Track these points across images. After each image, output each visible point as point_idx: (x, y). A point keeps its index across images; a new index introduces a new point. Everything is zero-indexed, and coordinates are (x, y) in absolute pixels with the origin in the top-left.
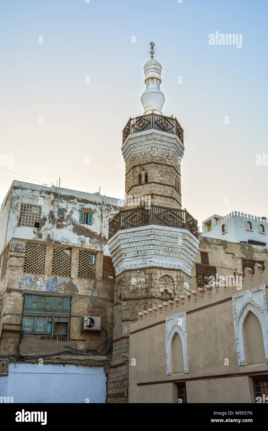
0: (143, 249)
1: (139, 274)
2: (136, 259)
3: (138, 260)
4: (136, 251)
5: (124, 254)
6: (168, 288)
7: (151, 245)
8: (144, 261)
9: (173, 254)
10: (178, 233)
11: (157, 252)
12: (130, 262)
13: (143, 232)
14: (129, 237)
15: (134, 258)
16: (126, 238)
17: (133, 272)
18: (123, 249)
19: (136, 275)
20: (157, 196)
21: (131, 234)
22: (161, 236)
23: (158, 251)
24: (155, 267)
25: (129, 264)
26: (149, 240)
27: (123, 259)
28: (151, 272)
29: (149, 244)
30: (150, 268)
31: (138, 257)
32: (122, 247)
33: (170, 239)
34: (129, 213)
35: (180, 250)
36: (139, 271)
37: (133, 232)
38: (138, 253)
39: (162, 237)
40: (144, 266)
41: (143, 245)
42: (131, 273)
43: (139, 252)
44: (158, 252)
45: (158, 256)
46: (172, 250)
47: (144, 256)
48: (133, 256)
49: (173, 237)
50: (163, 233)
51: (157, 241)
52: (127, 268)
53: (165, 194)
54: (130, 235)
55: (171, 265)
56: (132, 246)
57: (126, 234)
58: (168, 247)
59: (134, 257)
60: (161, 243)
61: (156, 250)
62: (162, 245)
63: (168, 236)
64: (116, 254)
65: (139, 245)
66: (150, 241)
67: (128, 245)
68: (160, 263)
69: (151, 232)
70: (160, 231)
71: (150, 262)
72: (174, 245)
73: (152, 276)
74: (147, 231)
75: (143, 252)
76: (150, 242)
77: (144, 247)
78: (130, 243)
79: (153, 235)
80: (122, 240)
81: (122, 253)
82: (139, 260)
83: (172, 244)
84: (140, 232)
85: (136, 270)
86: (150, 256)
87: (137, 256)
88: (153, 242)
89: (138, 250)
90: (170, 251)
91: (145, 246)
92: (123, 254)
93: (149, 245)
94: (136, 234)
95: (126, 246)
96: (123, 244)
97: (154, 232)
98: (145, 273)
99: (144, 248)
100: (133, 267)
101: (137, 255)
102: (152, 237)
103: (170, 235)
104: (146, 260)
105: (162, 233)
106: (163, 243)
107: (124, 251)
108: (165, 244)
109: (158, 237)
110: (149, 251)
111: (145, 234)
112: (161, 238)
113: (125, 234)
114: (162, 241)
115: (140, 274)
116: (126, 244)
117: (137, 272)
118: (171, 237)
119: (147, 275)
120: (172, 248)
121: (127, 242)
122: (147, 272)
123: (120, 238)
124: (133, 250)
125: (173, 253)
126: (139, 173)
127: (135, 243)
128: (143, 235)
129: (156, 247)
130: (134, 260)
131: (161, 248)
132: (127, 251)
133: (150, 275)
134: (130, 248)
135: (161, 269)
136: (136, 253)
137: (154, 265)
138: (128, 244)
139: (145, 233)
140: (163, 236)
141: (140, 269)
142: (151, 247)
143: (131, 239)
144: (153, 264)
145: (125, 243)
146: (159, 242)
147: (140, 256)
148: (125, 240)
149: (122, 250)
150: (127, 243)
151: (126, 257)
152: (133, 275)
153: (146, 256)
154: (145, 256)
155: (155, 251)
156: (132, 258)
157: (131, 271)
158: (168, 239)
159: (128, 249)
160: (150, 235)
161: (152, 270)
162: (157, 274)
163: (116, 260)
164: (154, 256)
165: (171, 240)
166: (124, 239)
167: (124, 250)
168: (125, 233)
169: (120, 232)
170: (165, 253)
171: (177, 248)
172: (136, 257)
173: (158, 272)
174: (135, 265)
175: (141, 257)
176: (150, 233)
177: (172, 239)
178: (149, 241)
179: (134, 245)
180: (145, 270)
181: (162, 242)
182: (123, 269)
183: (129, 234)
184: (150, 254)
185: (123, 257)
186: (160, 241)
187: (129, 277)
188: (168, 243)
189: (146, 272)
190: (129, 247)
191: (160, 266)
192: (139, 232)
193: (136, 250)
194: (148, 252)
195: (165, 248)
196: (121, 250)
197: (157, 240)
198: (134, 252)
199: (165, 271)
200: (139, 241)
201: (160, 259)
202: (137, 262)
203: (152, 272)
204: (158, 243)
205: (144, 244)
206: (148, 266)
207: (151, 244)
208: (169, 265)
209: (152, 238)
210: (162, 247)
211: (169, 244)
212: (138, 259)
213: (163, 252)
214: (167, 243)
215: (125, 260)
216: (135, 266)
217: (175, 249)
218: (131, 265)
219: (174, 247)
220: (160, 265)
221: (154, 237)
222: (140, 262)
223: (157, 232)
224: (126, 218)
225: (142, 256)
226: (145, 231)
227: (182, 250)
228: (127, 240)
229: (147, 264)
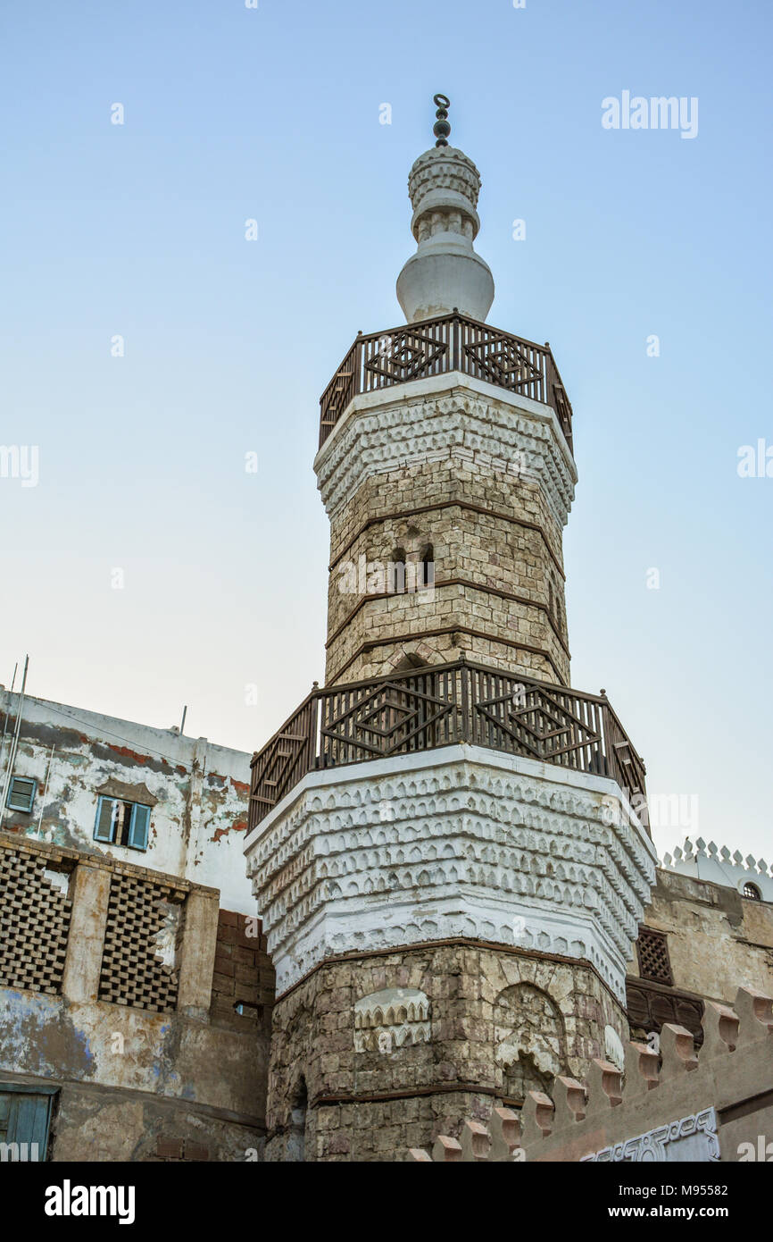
0: (416, 857)
1: (398, 973)
2: (382, 904)
3: (391, 910)
4: (382, 868)
5: (326, 883)
6: (534, 1048)
7: (454, 836)
8: (423, 914)
9: (556, 887)
10: (576, 792)
11: (482, 872)
12: (353, 918)
13: (418, 778)
14: (354, 802)
15: (372, 899)
16: (339, 809)
17: (369, 964)
18: (320, 857)
19: (382, 979)
20: (474, 639)
21: (363, 788)
22: (500, 798)
23: (487, 869)
24: (476, 940)
25: (348, 926)
26: (448, 813)
27: (323, 904)
28: (454, 961)
29: (446, 830)
30: (451, 946)
31: (392, 895)
32: (319, 847)
33: (543, 814)
34: (355, 698)
35: (588, 870)
36: (396, 960)
37: (374, 779)
38: (393, 876)
39: (505, 803)
40: (424, 935)
41: (420, 840)
42: (359, 971)
43: (401, 873)
44: (487, 874)
45: (488, 892)
46: (550, 867)
47: (420, 891)
48: (368, 889)
49: (556, 806)
50: (513, 786)
51: (484, 822)
52: (339, 948)
53: (508, 632)
54: (358, 793)
55: (544, 937)
56: (365, 842)
57: (340, 788)
58: (534, 852)
59: (376, 894)
60: (499, 831)
61: (477, 860)
62: (505, 838)
63: (534, 803)
64: (282, 891)
65: (401, 839)
66: (454, 819)
67: (349, 841)
68: (498, 926)
69: (459, 776)
70: (498, 776)
71: (453, 919)
72: (557, 844)
73: (459, 982)
74: (440, 775)
75: (415, 872)
76: (455, 824)
77: (424, 847)
78: (357, 827)
79: (466, 789)
80: (321, 818)
81: (319, 875)
82: (396, 910)
83: (549, 839)
84: (407, 780)
85: (384, 955)
86: (451, 891)
87: (388, 892)
88: (468, 824)
89: (394, 860)
90: (543, 871)
91: (428, 845)
92: (320, 881)
93: (445, 837)
94: (389, 787)
95: (335, 844)
96: (323, 834)
97: (473, 778)
98: (427, 969)
99: (425, 852)
100: (370, 943)
101: (388, 885)
102: (463, 800)
103: (543, 796)
104: (431, 907)
105: (508, 787)
106: (509, 834)
107: (329, 867)
108: (521, 836)
109: (488, 801)
110: (447, 866)
111: (431, 789)
112: (504, 808)
113: (332, 791)
114: (508, 823)
115: (404, 972)
116: (338, 835)
117: (388, 963)
118: (546, 808)
119: (437, 980)
120: (549, 859)
121: (343, 824)
122: (435, 963)
123: (310, 807)
124: (372, 861)
125: (553, 884)
126: (394, 546)
127: (379, 829)
128: (420, 791)
129: (478, 847)
130: (375, 910)
131: (503, 854)
132: (340, 866)
133: (453, 980)
134: (358, 855)
135: (503, 954)
136: (386, 878)
137: (470, 932)
138: (347, 836)
139: (428, 782)
140: (510, 798)
141: (404, 951)
142: (459, 846)
143: (361, 810)
144: (462, 928)
145: (332, 832)
146: (493, 825)
147: (402, 889)
148: (332, 817)
149: (319, 865)
150: (344, 830)
151: (336, 894)
152: (367, 977)
153: (433, 890)
154: (428, 890)
155: (476, 868)
156: (364, 900)
157: (356, 959)
158: (534, 814)
159: (345, 858)
160: (453, 790)
161: (459, 955)
162: (482, 973)
163: (283, 917)
164: (468, 889)
165: (546, 820)
166: (326, 812)
167: (326, 861)
168: (336, 785)
169: (311, 779)
170: (517, 879)
171: (571, 860)
172: (381, 897)
173: (489, 964)
174: (380, 931)
175: (406, 897)
176: (454, 783)
177: (552, 817)
178: (446, 819)
179: (378, 840)
180: (428, 957)
181: (505, 828)
182: (320, 955)
183: (352, 790)
184: (450, 878)
185: (323, 896)
186: (496, 820)
187: (351, 987)
188: (532, 833)
189: (430, 962)
190: (349, 850)
191: (498, 937)
192: (399, 780)
193: (384, 862)
194: (440, 870)
195: (519, 854)
196: (313, 863)
197: (486, 816)
198: (375, 874)
199: (522, 963)
200: (398, 821)
201: (498, 905)
202: (391, 916)
203: (462, 966)
204: (487, 830)
205: (423, 835)
206: (444, 930)
207: (456, 830)
208: (536, 937)
209: (463, 804)
210: (508, 851)
211: (537, 841)
212: (391, 902)
213: (511, 876)
214: (527, 833)
215: (329, 908)
216: (379, 938)
217: (567, 866)
218: (359, 935)
219: (560, 852)
220: (495, 933)
221: (471, 799)
222: (403, 916)
223: (484, 779)
224: (342, 721)
225: (415, 888)
226: (430, 775)
227: (594, 870)
228: (343, 815)
229: (436, 925)
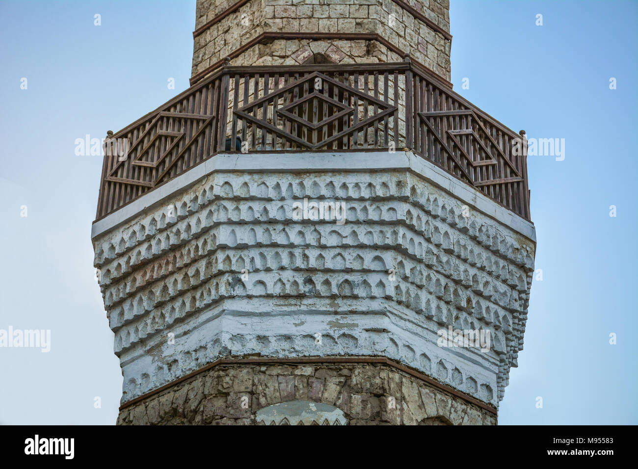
0: (338, 264)
1: (309, 385)
2: (293, 308)
3: (302, 317)
4: (297, 270)
5: (227, 277)
7: (386, 248)
8: (341, 326)
9: (472, 323)
10: (501, 228)
11: (408, 292)
12: (256, 320)
13: (351, 180)
14: (272, 194)
15: (282, 302)
16: (253, 199)
17: (275, 371)
18: (224, 247)
19: (290, 388)
20: (389, 53)
21: (284, 182)
22: (435, 217)
23: (413, 290)
24: (398, 362)
25: (250, 328)
26: (382, 223)
27: (222, 298)
28: (378, 381)
29: (377, 240)
30: (374, 364)
31: (306, 301)
32: (223, 236)
33: (470, 245)
34: (277, 84)
35: (502, 313)
36: (308, 370)
37: (298, 173)
38: (309, 281)
39: (438, 224)
40: (340, 349)
41: (345, 247)
42: (262, 377)
43: (318, 279)
44: (413, 296)
45: (411, 314)
46: (469, 301)
47: (339, 301)
48: (277, 290)
49: (483, 238)
50: (448, 208)
51: (417, 239)
52: (236, 349)
53: (418, 54)
54: (278, 185)
55: (456, 373)
56: (280, 239)
57: (256, 177)
58: (457, 282)
59: (286, 297)
60: (429, 252)
61: (405, 278)
62: (434, 261)
63: (464, 231)
64: (150, 284)
65: (323, 241)
66: (388, 231)
67: (261, 235)
68: (418, 353)
69: (400, 184)
70: (435, 194)
71: (375, 337)
72: (479, 279)
73: (383, 405)
74: (377, 180)
75: (336, 280)
76: (388, 235)
77: (350, 255)
78: (272, 222)
79: (404, 199)
80: (230, 206)
81: (221, 266)
82: (309, 318)
83: (472, 271)
84: (338, 180)
85: (293, 364)
86: (375, 305)
87: (301, 296)
88: (403, 237)
89: (313, 263)
90: (464, 304)
91: (354, 253)
92: (221, 273)
93: (375, 247)
94: (315, 184)
95: (244, 236)
96: (230, 222)
97: (413, 189)
98: (345, 385)
99: (350, 259)
100: (275, 349)
101: (303, 289)
102: (402, 210)
103: (473, 225)
104: (349, 320)
105: (443, 207)
106: (438, 257)
107: (234, 260)
108: (448, 262)
109: (424, 218)
110: (373, 279)
111: (366, 193)
112: (436, 228)
113: (246, 178)
114: (438, 246)
115: (317, 385)
116: (248, 228)
117: (298, 372)
118: (474, 238)
119: (357, 398)
120: (469, 293)
121: (257, 215)
122: (354, 380)
123: (218, 191)
124: (285, 261)
125: (470, 320)
127: (298, 228)
128: (353, 193)
129: (408, 265)
130: (283, 314)
131: (429, 278)
132: (247, 261)
133: (374, 401)
134: (269, 253)
135: (422, 383)
136: (300, 281)
137: (392, 353)
138: (259, 230)
139: (363, 186)
140: (444, 220)
141: (318, 363)
142: (389, 258)
143: (280, 204)
144: (383, 346)
145: (242, 223)
146: (425, 244)
147: (318, 296)
148: (244, 207)
149: (221, 256)
150: (256, 222)
151: (239, 291)
152: (272, 385)
153: (355, 302)
154: (349, 302)
155: (404, 286)
156: (272, 302)
157: (259, 364)
158: (462, 242)
159: (254, 253)
160: (391, 198)
161: (383, 375)
162: (403, 398)
163: (147, 313)
164: (391, 306)
165: (472, 251)
166: (237, 199)
167: (231, 253)
168: (251, 172)
169: (220, 161)
170: (438, 307)
171: (488, 298)
172: (293, 302)
173: (410, 390)
174: (288, 338)
175: (323, 305)
176: (393, 191)
177: (477, 250)
178: (378, 228)
179: (295, 239)
180: (345, 372)
181: (435, 251)
182: (212, 354)
183: (271, 181)
184: (376, 292)
185: (223, 291)
186: (428, 240)
187: (252, 393)
188: (457, 261)
189: (348, 378)
190: (259, 245)
191: (417, 364)
192: (328, 178)
193: (299, 263)
194: (365, 282)
195: (443, 281)
196: (212, 253)
197: (420, 233)
198: (287, 275)
199: (439, 396)
200: (323, 222)
201: (419, 330)
202: (302, 323)
203: (386, 387)
204: (419, 248)
205: (349, 241)
206: (364, 347)
207: (389, 241)
208: (450, 372)
209: (401, 215)
210: (434, 276)
211: (462, 271)
212: (303, 308)
213: (434, 304)
214: (454, 261)
215: (228, 305)
216: (286, 345)
217: (484, 304)
218: (262, 339)
219: (481, 287)
220: (414, 359)
221: (409, 212)
222: (317, 325)
223: (424, 193)
224: (260, 105)
225: (333, 297)
226: (366, 179)
227: (507, 313)
228: (257, 206)
229: (357, 339)
